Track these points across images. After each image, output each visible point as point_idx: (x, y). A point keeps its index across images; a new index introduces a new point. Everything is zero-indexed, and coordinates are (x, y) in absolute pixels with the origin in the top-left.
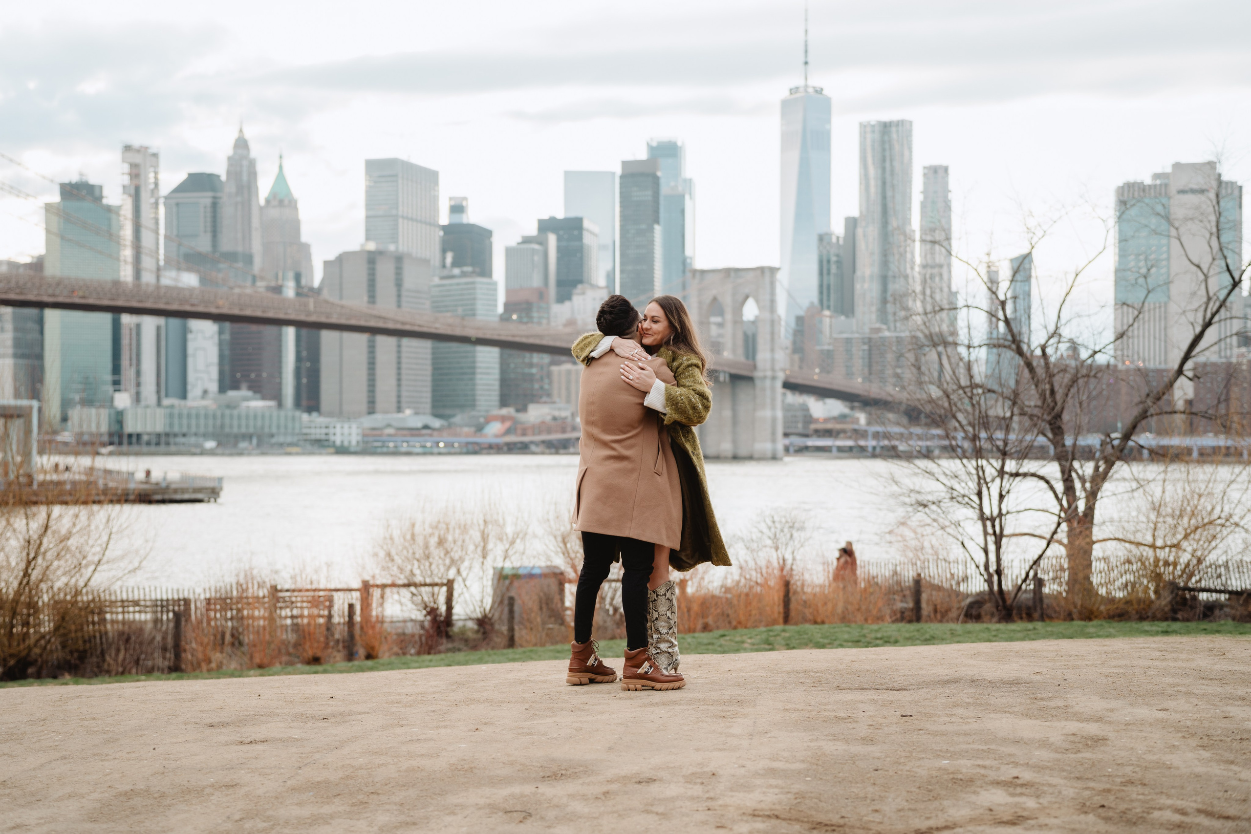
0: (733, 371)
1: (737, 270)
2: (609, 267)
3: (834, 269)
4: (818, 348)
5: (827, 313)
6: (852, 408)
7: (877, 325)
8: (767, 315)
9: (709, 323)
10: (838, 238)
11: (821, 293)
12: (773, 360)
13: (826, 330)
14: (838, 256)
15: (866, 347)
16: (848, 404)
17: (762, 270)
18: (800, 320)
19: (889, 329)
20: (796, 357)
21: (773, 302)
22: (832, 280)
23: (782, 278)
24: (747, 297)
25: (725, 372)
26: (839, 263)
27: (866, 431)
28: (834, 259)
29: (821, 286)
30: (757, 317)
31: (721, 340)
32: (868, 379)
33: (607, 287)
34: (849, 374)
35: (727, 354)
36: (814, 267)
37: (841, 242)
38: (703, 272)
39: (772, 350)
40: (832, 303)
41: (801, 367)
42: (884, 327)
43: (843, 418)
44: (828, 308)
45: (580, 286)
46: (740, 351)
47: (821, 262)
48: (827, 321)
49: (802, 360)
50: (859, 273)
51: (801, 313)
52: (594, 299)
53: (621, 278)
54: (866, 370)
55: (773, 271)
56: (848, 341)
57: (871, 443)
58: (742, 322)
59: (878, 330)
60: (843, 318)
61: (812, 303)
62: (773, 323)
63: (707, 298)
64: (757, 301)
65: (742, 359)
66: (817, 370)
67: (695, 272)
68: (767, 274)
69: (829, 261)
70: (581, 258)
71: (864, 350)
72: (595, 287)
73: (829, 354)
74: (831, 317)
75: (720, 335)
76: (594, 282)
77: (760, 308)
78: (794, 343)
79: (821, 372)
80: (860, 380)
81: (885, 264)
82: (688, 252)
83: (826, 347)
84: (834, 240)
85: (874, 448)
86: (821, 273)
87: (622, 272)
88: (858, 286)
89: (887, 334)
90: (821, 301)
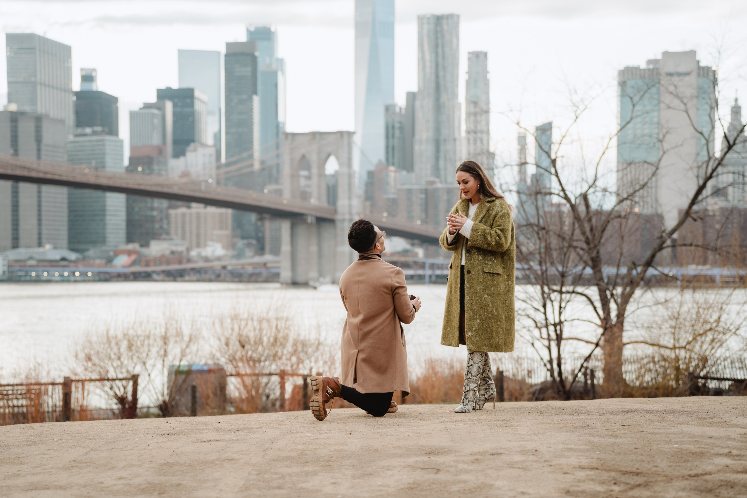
0: (319, 215)
1: (321, 134)
2: (216, 129)
3: (397, 133)
4: (385, 196)
5: (392, 168)
6: (413, 245)
7: (432, 179)
8: (345, 170)
9: (299, 176)
10: (401, 109)
11: (387, 152)
12: (350, 206)
13: (392, 182)
14: (400, 123)
15: (423, 196)
16: (410, 241)
17: (341, 133)
18: (370, 174)
19: (441, 182)
20: (368, 203)
21: (350, 159)
22: (396, 142)
23: (357, 139)
24: (329, 156)
25: (312, 215)
26: (401, 128)
27: (424, 263)
28: (397, 125)
29: (387, 147)
30: (336, 172)
31: (308, 190)
32: (425, 221)
33: (215, 146)
34: (410, 217)
35: (313, 201)
36: (381, 131)
37: (403, 111)
38: (294, 135)
39: (350, 198)
40: (396, 161)
41: (371, 212)
42: (437, 180)
43: (405, 252)
44: (393, 164)
45: (192, 145)
46: (324, 198)
47: (387, 128)
48: (392, 175)
49: (372, 206)
50: (417, 137)
51: (372, 168)
52: (204, 155)
53: (226, 139)
54: (423, 216)
55: (350, 134)
56: (409, 191)
57: (428, 272)
58: (325, 176)
59: (433, 183)
60: (404, 173)
61: (380, 161)
62: (350, 176)
63: (297, 155)
64: (338, 158)
65: (324, 204)
66: (385, 214)
67: (287, 135)
68: (346, 137)
69: (393, 127)
70: (193, 122)
71: (421, 199)
72: (204, 145)
73: (394, 201)
74: (395, 172)
75: (308, 186)
76: (203, 141)
77: (340, 164)
78: (366, 192)
79: (389, 215)
80: (419, 222)
81: (438, 130)
82: (281, 118)
83: (391, 196)
84: (397, 110)
85: (430, 276)
86: (387, 137)
87: (227, 133)
88: (417, 148)
89: (439, 185)
90: (387, 159)
